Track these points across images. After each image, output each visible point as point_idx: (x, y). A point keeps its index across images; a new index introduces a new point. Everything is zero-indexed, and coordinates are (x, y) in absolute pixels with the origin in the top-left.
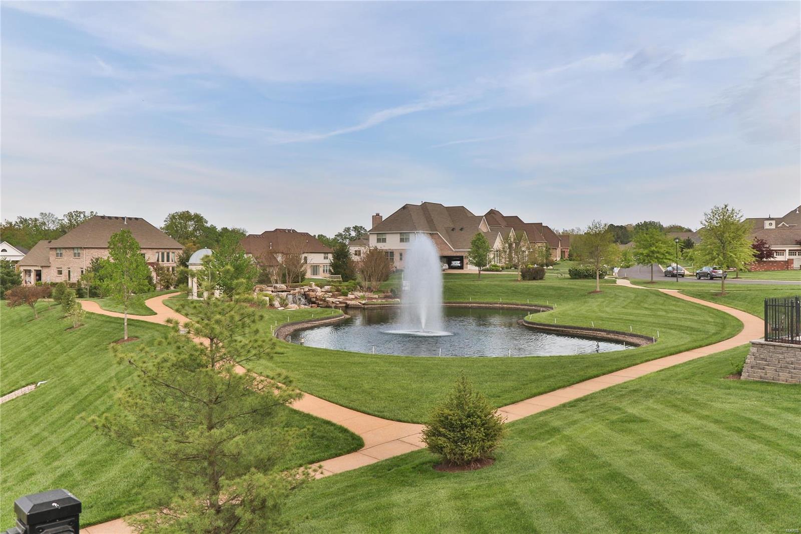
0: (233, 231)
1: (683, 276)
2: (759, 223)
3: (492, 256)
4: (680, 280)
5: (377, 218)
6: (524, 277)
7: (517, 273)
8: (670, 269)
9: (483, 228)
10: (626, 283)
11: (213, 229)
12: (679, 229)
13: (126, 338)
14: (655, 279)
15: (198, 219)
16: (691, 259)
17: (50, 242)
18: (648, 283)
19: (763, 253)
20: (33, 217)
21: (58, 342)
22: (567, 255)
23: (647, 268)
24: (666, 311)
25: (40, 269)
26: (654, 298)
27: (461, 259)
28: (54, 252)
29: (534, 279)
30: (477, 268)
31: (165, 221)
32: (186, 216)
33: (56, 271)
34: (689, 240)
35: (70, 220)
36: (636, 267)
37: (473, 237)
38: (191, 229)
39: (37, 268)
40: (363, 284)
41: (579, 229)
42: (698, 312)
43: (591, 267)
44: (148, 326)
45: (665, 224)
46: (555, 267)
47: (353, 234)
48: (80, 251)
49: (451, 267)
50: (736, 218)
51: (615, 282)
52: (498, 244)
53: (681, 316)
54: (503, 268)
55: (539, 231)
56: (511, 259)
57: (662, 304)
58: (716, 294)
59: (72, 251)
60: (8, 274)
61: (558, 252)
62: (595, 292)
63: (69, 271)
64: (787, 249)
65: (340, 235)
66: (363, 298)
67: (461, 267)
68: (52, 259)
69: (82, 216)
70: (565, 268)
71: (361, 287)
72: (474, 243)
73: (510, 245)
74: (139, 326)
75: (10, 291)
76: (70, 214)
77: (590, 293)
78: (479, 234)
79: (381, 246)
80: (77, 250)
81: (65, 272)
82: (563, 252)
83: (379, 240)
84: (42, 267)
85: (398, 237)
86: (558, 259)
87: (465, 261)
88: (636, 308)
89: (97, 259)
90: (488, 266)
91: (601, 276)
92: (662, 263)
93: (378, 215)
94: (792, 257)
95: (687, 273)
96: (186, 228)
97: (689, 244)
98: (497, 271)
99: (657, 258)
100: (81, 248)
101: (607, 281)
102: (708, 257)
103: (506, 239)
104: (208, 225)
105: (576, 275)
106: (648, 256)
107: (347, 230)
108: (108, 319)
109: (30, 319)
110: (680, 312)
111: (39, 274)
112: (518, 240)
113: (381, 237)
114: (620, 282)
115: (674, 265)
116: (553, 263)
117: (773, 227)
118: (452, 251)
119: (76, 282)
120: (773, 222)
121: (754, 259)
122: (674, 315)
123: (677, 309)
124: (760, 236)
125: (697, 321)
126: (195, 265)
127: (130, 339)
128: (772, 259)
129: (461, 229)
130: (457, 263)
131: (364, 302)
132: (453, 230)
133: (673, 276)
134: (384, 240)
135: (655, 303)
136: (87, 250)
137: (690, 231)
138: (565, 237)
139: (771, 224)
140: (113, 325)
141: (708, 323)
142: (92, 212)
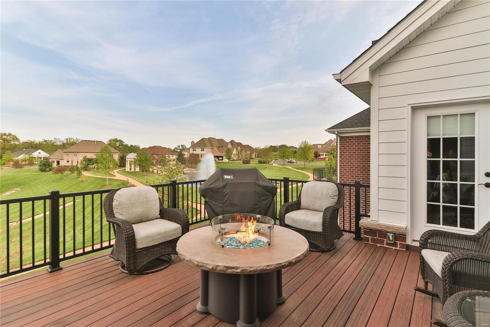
0: (135, 146)
1: (293, 162)
2: (316, 146)
3: (233, 156)
4: (293, 164)
5: (193, 142)
6: (244, 163)
7: (241, 162)
8: (289, 160)
9: (230, 146)
10: (276, 165)
11: (127, 145)
12: (293, 147)
13: (107, 184)
14: (285, 164)
15: (121, 141)
16: (296, 157)
17: (63, 150)
18: (283, 165)
19: (317, 156)
20: (50, 140)
21: (79, 187)
22: (257, 155)
23: (282, 160)
24: (288, 173)
25: (59, 160)
26: (284, 169)
27: (222, 157)
28: (65, 154)
29: (247, 164)
30: (228, 160)
31: (107, 142)
32: (116, 140)
33: (66, 161)
34: (295, 151)
35: (67, 141)
36: (280, 160)
37: (226, 150)
38: (117, 145)
39: (57, 160)
40: (189, 165)
41: (261, 147)
42: (297, 173)
43: (265, 160)
44: (115, 180)
45: (289, 146)
46: (253, 160)
47: (181, 148)
48: (77, 153)
49: (219, 160)
50: (309, 144)
51: (272, 164)
52: (235, 152)
53: (292, 175)
54: (236, 160)
55: (248, 147)
56: (239, 157)
57: (287, 171)
58: (303, 168)
59: (73, 154)
60: (47, 162)
61: (254, 155)
62: (267, 168)
63: (72, 161)
64: (325, 154)
65: (176, 148)
66: (189, 170)
67: (222, 160)
68: (64, 156)
69: (72, 139)
70: (257, 160)
71: (188, 166)
72: (226, 152)
73: (239, 152)
74: (111, 180)
75: (48, 169)
76: (67, 139)
77: (265, 168)
78: (228, 149)
79: (194, 152)
80: (75, 153)
81: (70, 162)
82: (255, 155)
83: (193, 150)
84: (60, 159)
85: (200, 149)
86: (254, 157)
87: (224, 158)
88: (279, 173)
89: (86, 157)
90: (231, 160)
91: (268, 163)
92: (287, 159)
93: (193, 141)
94: (326, 157)
95: (295, 162)
96: (116, 145)
97: (295, 152)
98: (234, 161)
99: (285, 157)
100: (77, 152)
101: (270, 164)
102: (300, 157)
103: (237, 150)
104: (125, 144)
105: (260, 162)
106: (283, 156)
107: (179, 146)
108: (97, 178)
109: (62, 179)
110: (292, 174)
111: (58, 163)
112: (241, 151)
113: (194, 149)
114: (274, 165)
115: (291, 159)
116: (252, 159)
117: (321, 147)
118: (219, 154)
119: (75, 165)
120: (321, 145)
121: (314, 157)
122: (290, 174)
123: (292, 173)
124: (316, 150)
125: (297, 176)
126: (129, 159)
127: (109, 184)
128: (320, 157)
129: (222, 147)
130: (221, 158)
131: (189, 172)
132: (219, 147)
133: (291, 162)
134: (195, 150)
135: (285, 171)
136: (80, 153)
137: (296, 148)
138: (256, 150)
139: (320, 146)
140: (100, 180)
141: (300, 176)
142: (77, 138)
